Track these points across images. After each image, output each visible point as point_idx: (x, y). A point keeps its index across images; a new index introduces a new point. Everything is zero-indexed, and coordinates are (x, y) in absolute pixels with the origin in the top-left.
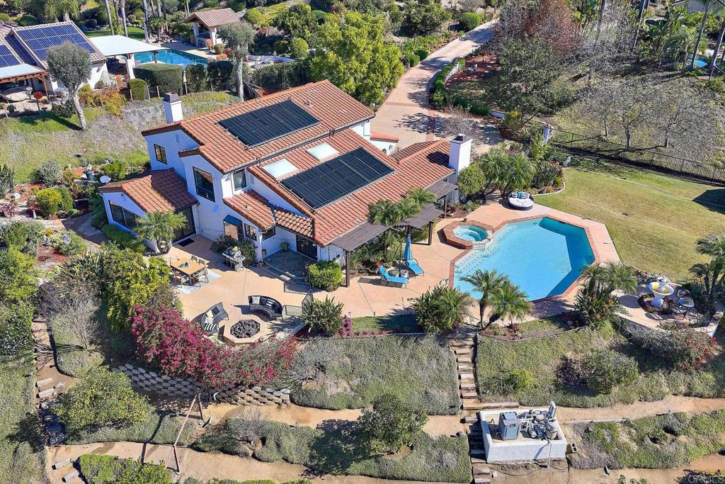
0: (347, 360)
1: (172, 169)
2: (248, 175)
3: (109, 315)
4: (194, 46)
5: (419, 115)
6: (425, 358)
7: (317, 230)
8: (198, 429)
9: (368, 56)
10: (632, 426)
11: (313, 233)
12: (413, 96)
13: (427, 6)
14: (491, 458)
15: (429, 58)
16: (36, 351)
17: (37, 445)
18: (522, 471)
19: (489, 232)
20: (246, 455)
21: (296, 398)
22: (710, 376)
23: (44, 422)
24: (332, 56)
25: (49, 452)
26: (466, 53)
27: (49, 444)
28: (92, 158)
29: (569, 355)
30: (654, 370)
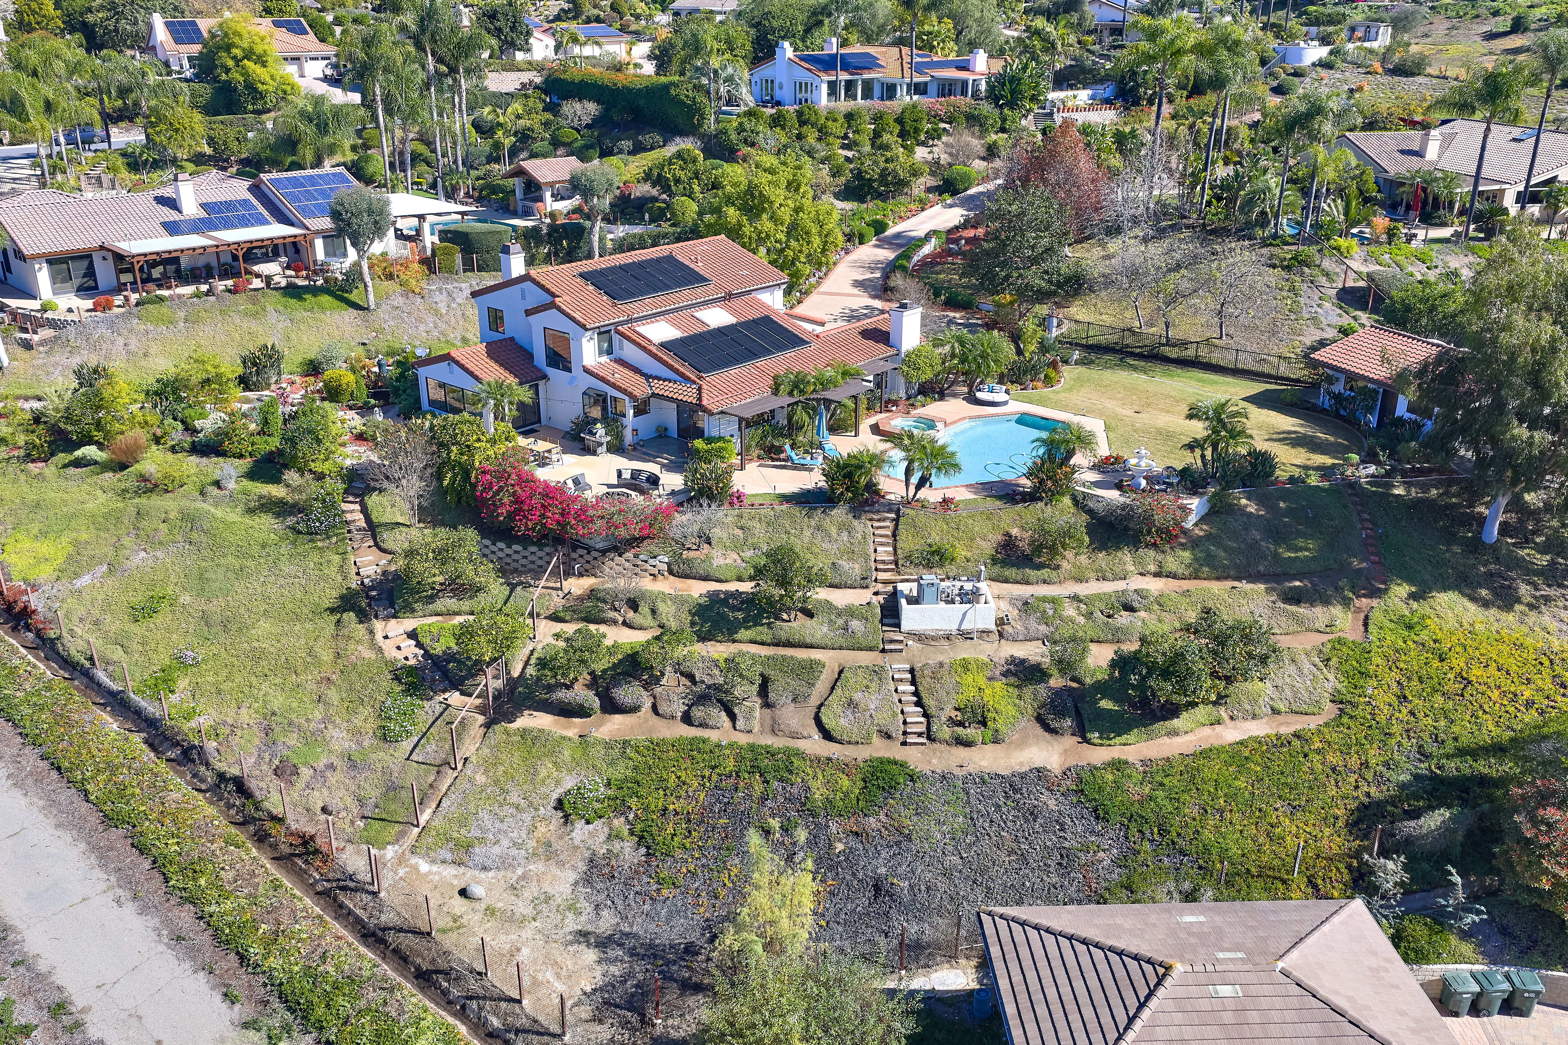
0: (739, 532)
1: (512, 339)
2: (616, 338)
3: (446, 483)
4: (515, 214)
5: (867, 307)
6: (834, 531)
7: (704, 395)
8: (557, 601)
9: (786, 215)
10: (1081, 601)
11: (700, 399)
12: (858, 284)
13: (889, 154)
14: (906, 625)
15: (889, 232)
16: (349, 532)
17: (363, 617)
18: (945, 643)
19: (940, 425)
20: (615, 622)
21: (675, 568)
22: (1187, 555)
23: (368, 597)
24: (732, 213)
25: (378, 626)
26: (951, 225)
27: (376, 617)
28: (383, 347)
29: (1015, 532)
30: (1118, 548)
